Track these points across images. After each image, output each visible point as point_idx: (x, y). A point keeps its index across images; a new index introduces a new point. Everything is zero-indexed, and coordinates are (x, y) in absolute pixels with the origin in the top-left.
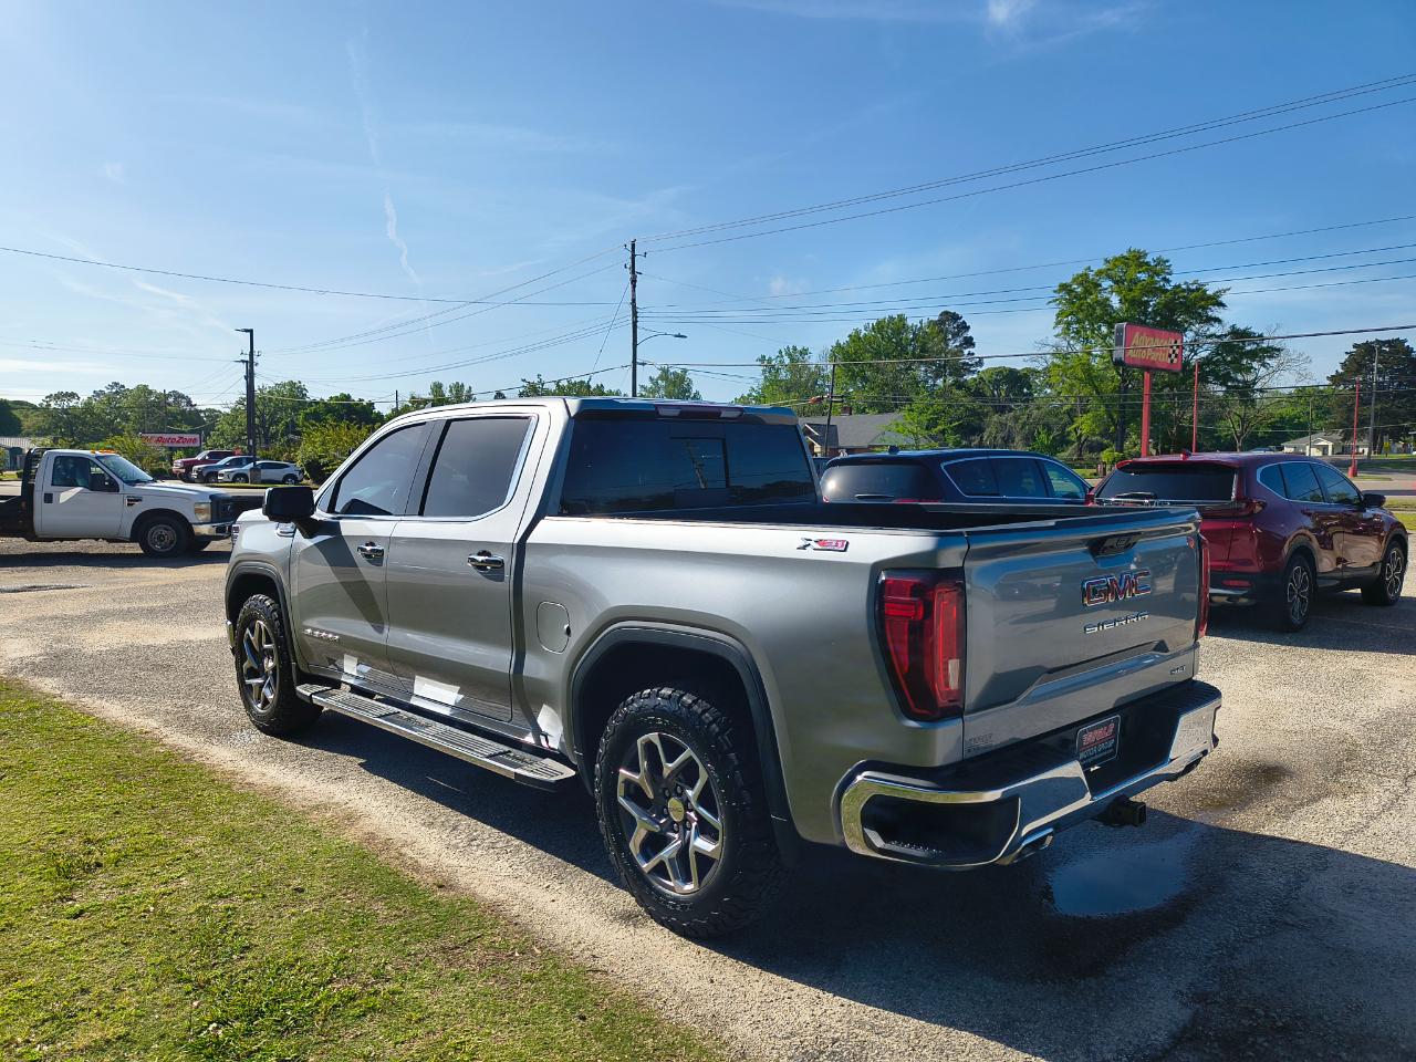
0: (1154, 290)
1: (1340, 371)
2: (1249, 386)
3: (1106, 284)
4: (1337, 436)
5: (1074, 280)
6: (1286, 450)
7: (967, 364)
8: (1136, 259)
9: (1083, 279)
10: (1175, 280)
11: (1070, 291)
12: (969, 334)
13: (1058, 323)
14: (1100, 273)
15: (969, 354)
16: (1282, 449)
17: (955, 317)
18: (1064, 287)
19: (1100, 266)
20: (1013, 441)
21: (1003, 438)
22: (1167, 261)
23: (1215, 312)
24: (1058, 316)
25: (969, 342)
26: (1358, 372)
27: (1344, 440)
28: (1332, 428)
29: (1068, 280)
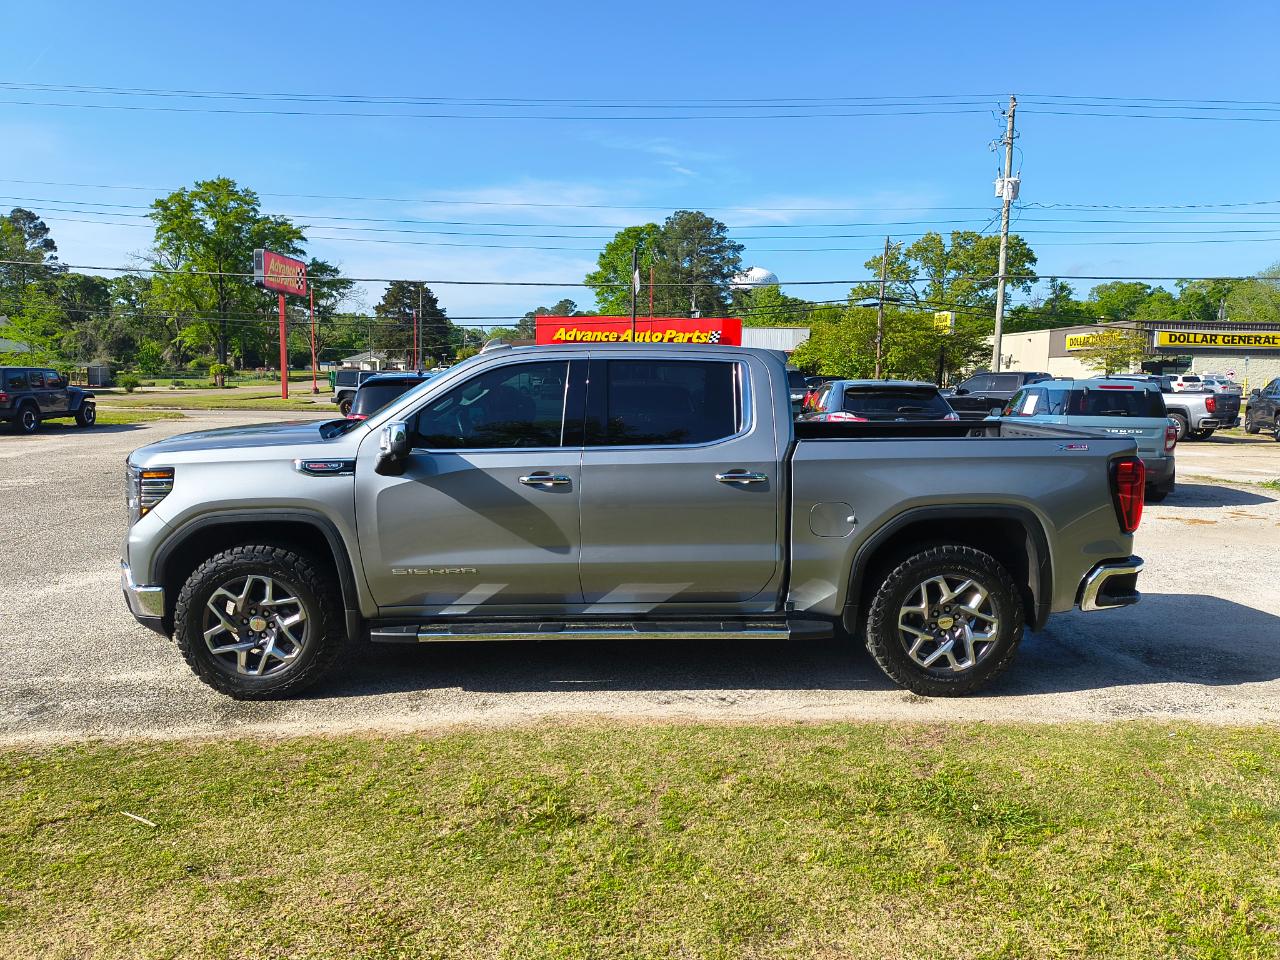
0: (243, 218)
1: (382, 303)
2: (328, 310)
3: (199, 205)
4: (382, 355)
5: (171, 198)
6: (345, 365)
7: (50, 268)
8: (224, 187)
9: (178, 197)
10: (262, 212)
11: (166, 208)
12: (49, 236)
13: (158, 238)
14: (195, 195)
15: (51, 257)
16: (341, 364)
17: (31, 217)
18: (161, 204)
19: (191, 188)
20: (96, 350)
21: (84, 347)
22: (255, 193)
23: (297, 244)
24: (158, 231)
25: (50, 245)
26: (394, 305)
27: (388, 358)
28: (379, 348)
29: (165, 197)
